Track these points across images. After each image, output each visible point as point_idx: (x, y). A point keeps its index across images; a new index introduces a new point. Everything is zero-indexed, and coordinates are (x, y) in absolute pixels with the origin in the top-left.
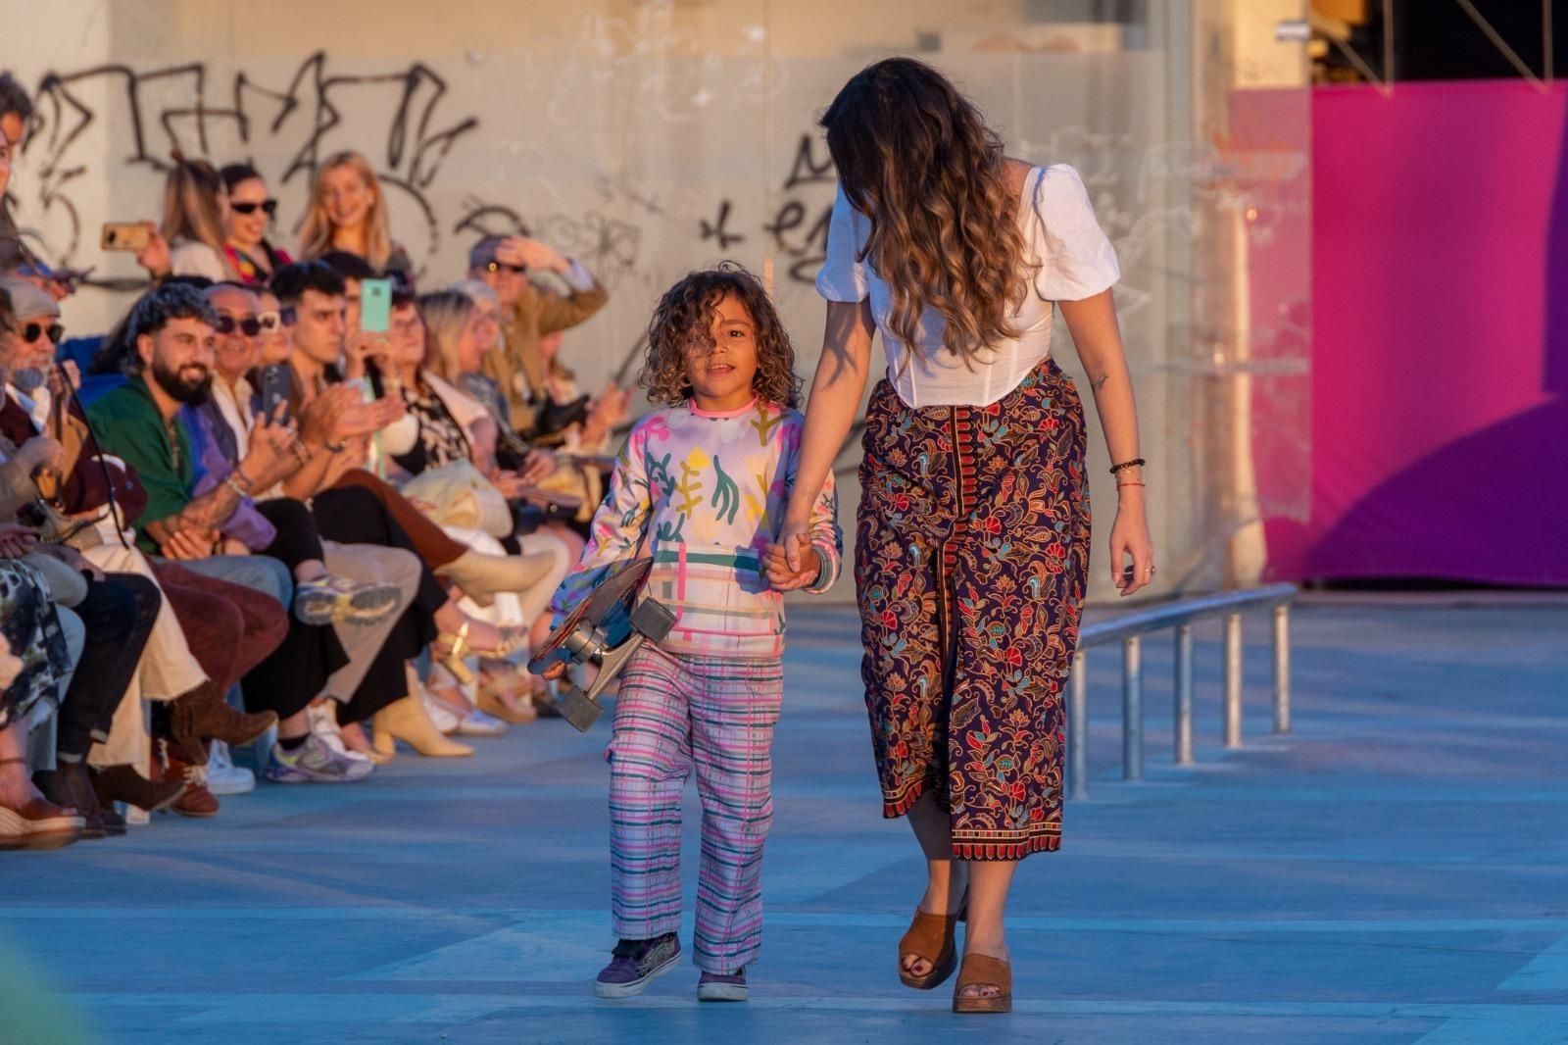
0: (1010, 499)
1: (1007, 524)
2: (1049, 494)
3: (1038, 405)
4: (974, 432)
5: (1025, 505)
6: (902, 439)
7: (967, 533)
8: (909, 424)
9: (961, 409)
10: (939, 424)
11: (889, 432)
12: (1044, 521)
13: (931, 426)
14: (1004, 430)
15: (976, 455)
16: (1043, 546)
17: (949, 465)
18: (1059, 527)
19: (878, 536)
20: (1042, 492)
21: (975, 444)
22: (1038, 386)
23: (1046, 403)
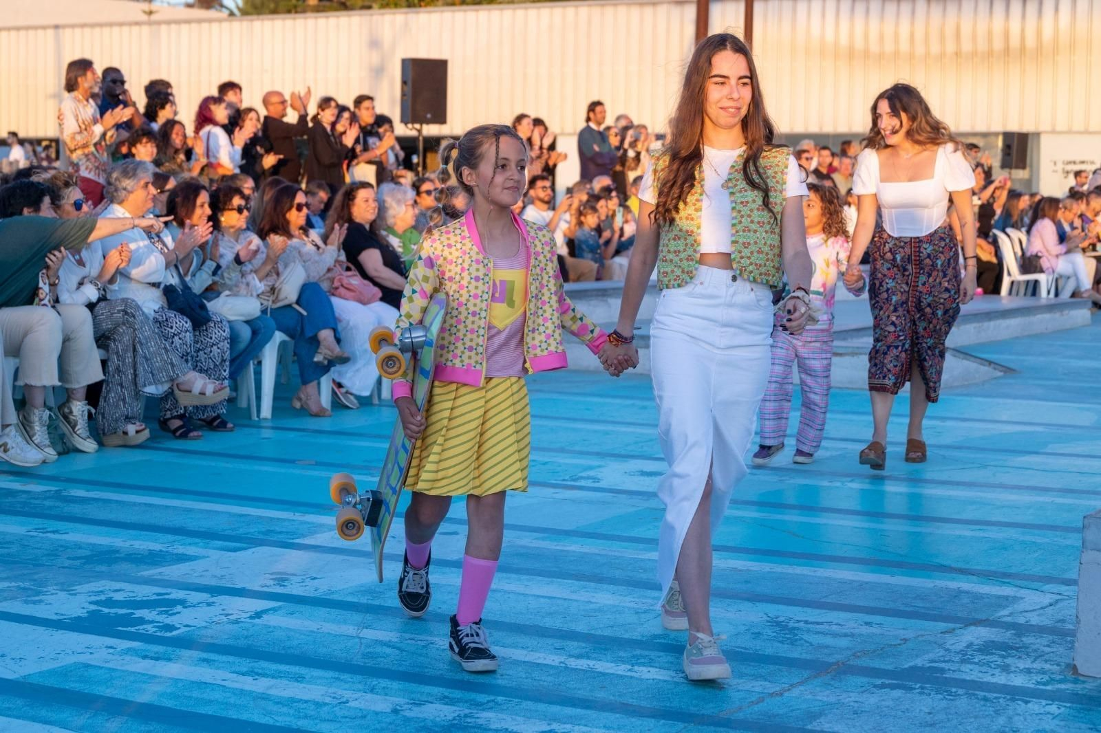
0: (935, 280)
1: (933, 290)
2: (950, 279)
3: (945, 240)
4: (919, 247)
5: (940, 283)
6: (891, 249)
7: (916, 291)
8: (893, 242)
9: (915, 238)
10: (905, 243)
11: (885, 246)
12: (947, 290)
13: (902, 244)
14: (931, 248)
15: (919, 256)
16: (945, 299)
17: (908, 259)
18: (952, 292)
19: (879, 289)
20: (947, 279)
21: (920, 252)
22: (945, 233)
23: (947, 240)
